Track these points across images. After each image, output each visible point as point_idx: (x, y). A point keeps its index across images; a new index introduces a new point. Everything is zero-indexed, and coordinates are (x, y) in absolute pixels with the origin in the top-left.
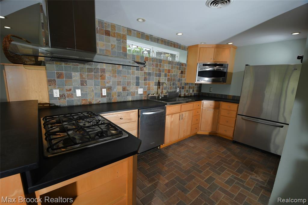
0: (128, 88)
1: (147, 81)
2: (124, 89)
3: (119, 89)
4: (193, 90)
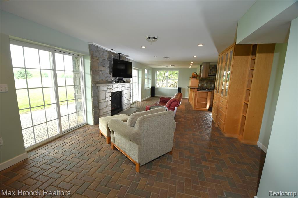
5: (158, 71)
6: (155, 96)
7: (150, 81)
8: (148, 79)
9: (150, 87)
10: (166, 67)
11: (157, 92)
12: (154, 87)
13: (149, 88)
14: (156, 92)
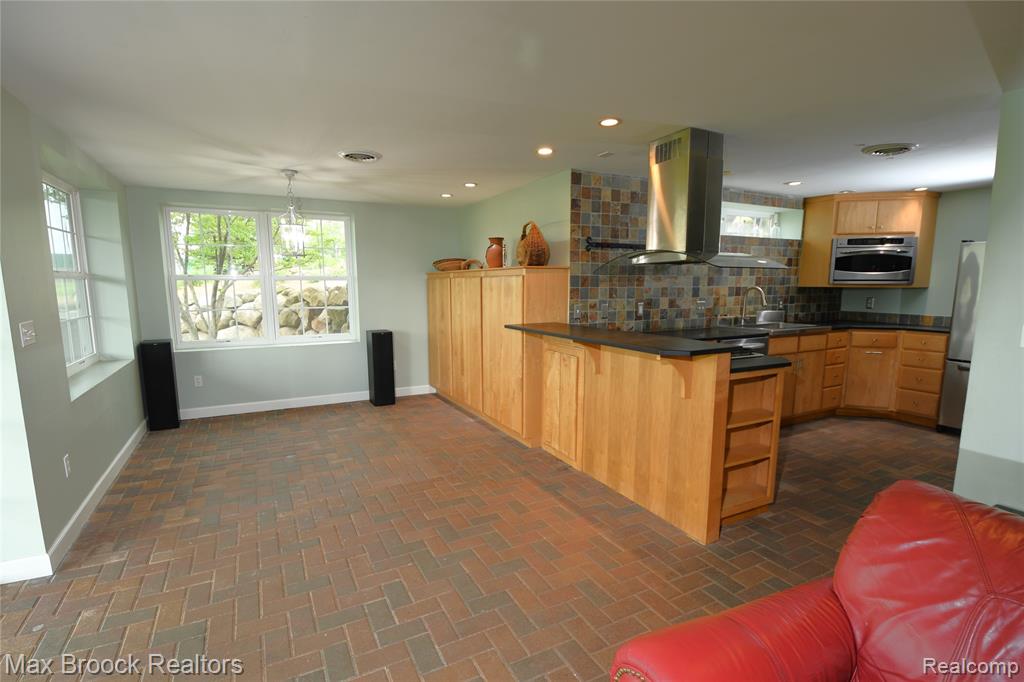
0: (677, 302)
1: (714, 287)
2: (672, 304)
3: (664, 303)
4: (819, 307)
5: (176, 216)
6: (186, 413)
7: (117, 303)
8: (92, 279)
9: (123, 347)
10: (282, 183)
11: (199, 380)
12: (166, 347)
13: (114, 360)
14: (185, 383)
